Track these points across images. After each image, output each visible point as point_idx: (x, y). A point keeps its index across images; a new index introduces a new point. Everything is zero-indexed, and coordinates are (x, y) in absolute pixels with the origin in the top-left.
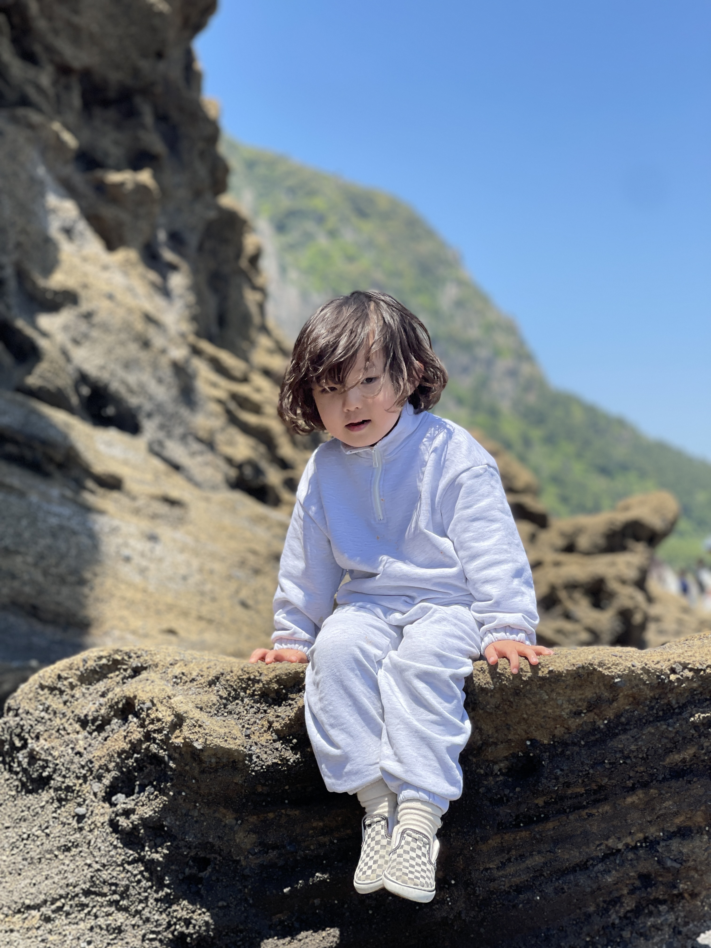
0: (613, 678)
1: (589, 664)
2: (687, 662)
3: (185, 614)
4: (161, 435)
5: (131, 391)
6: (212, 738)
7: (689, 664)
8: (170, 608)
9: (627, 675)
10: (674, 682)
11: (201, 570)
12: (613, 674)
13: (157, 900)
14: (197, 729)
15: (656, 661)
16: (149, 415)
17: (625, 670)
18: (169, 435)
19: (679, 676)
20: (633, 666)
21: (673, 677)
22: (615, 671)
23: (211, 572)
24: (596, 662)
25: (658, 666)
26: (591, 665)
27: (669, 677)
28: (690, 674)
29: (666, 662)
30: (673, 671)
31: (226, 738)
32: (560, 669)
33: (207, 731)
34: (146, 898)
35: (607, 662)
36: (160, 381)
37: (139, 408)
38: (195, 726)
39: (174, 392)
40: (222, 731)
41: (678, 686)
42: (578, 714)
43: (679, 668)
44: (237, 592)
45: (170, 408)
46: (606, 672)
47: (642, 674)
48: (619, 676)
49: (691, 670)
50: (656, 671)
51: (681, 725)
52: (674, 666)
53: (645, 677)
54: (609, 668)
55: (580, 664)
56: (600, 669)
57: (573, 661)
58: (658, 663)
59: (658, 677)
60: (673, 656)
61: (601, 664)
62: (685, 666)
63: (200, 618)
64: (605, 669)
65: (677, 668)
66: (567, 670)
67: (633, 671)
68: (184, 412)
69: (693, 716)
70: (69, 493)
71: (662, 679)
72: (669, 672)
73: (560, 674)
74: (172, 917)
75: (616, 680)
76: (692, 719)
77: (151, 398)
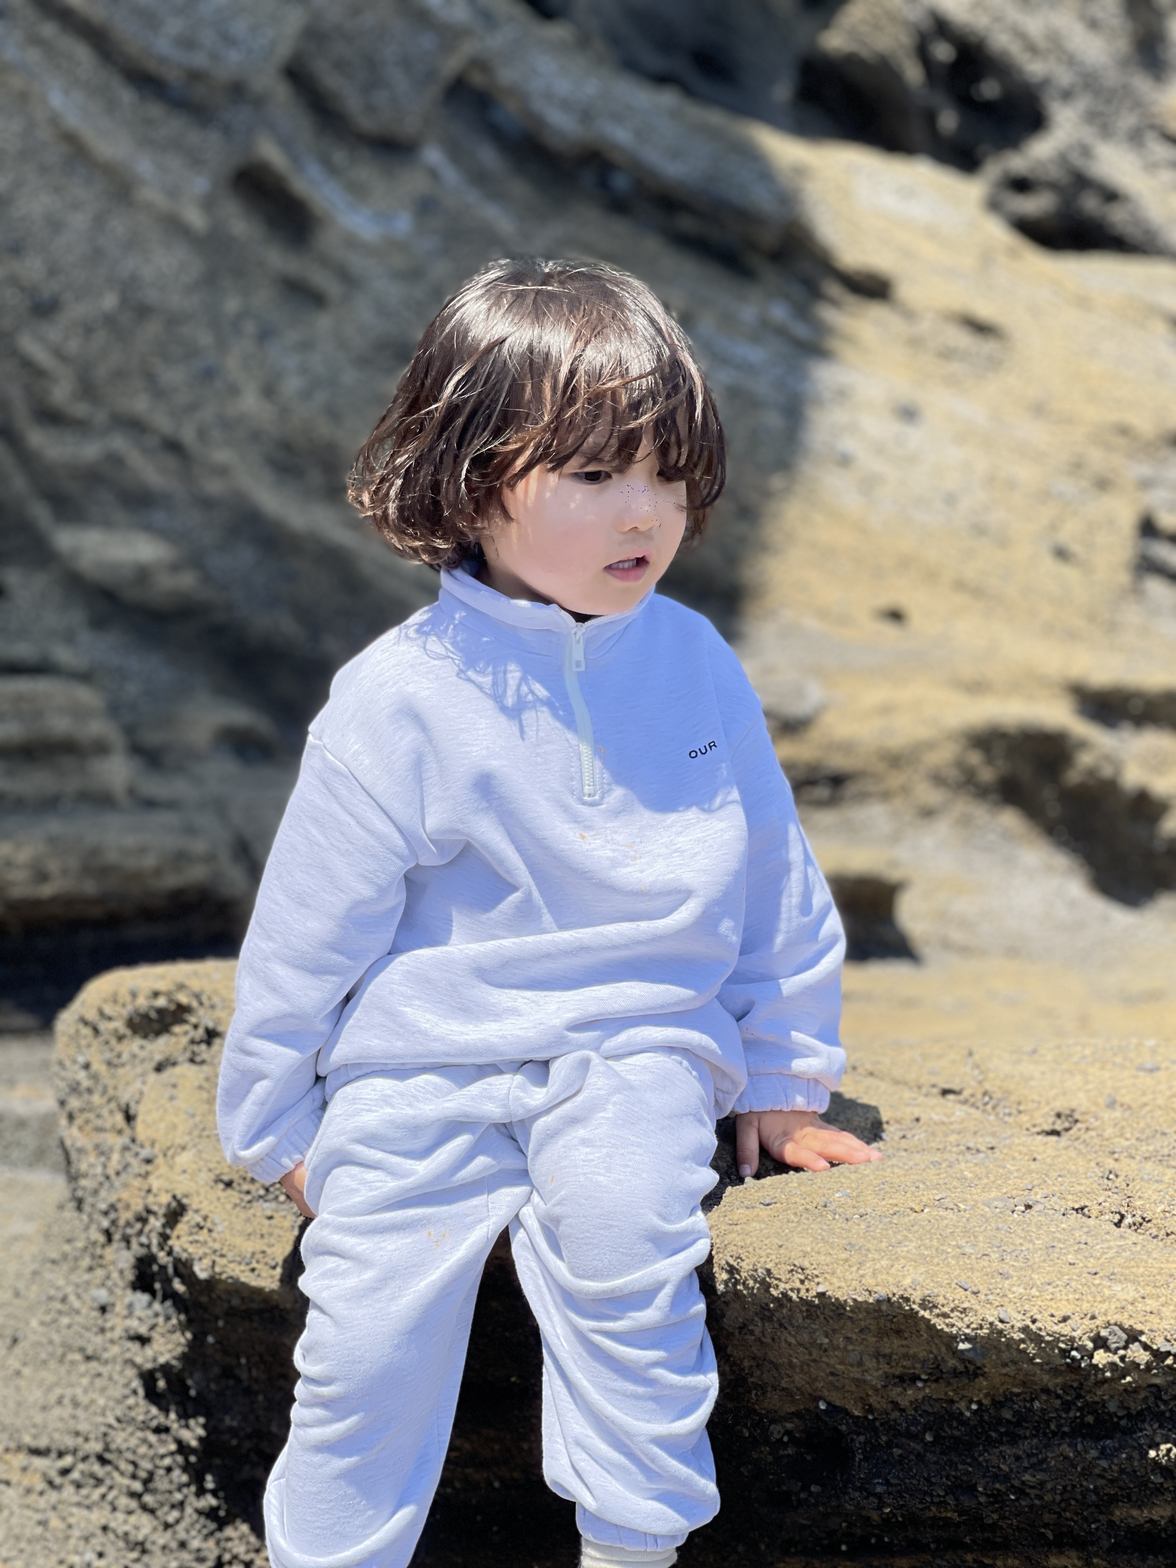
0: (954, 1338)
1: (902, 1297)
2: (1138, 1327)
3: (931, 576)
4: (1087, 134)
5: (1032, 49)
6: (224, 1261)
7: (1142, 1333)
8: (905, 563)
9: (988, 1337)
10: (1103, 1371)
11: (990, 480)
12: (954, 1330)
13: (199, 1512)
14: (203, 1236)
15: (1059, 1315)
16: (1067, 95)
17: (981, 1327)
18: (1106, 131)
19: (1116, 1359)
20: (1001, 1321)
21: (1101, 1358)
22: (959, 1325)
23: (1011, 485)
24: (916, 1296)
25: (1065, 1329)
26: (907, 1300)
27: (1091, 1357)
28: (1142, 1357)
29: (1086, 1321)
30: (1100, 1342)
31: (254, 1265)
32: (838, 1295)
33: (217, 1246)
34: (181, 1505)
35: (941, 1300)
36: (1093, 25)
37: (1046, 82)
38: (201, 1228)
39: (1123, 45)
40: (248, 1247)
41: (1111, 1379)
42: (907, 1379)
43: (1117, 1338)
44: (1053, 527)
45: (1112, 77)
46: (940, 1324)
47: (1022, 1341)
48: (968, 1338)
49: (1146, 1347)
50: (1057, 1340)
51: (1130, 1458)
52: (1104, 1333)
53: (1032, 1350)
54: (945, 1316)
55: (882, 1292)
56: (926, 1314)
57: (869, 1281)
58: (1065, 1319)
59: (1065, 1353)
60: (1105, 1306)
61: (925, 1304)
62: (1133, 1336)
63: (960, 585)
64: (938, 1316)
65: (1112, 1339)
66: (855, 1300)
67: (1000, 1332)
68: (1142, 83)
69: (1156, 1446)
70: (779, 312)
71: (1073, 1359)
72: (1090, 1345)
73: (839, 1306)
74: (225, 1550)
75: (962, 1346)
76: (1152, 1454)
77: (1071, 60)
